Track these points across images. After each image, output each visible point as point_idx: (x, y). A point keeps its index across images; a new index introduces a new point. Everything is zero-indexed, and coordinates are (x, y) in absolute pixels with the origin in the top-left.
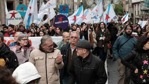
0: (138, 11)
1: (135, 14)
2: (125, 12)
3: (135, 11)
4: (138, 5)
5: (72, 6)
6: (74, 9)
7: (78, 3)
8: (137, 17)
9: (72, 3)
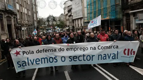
0: (78, 24)
1: (76, 26)
2: (66, 26)
3: (76, 25)
4: (78, 20)
5: (33, 22)
6: (34, 25)
7: (37, 21)
8: (78, 28)
9: (33, 20)
